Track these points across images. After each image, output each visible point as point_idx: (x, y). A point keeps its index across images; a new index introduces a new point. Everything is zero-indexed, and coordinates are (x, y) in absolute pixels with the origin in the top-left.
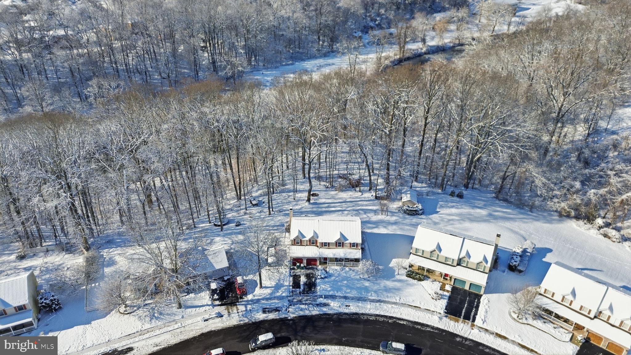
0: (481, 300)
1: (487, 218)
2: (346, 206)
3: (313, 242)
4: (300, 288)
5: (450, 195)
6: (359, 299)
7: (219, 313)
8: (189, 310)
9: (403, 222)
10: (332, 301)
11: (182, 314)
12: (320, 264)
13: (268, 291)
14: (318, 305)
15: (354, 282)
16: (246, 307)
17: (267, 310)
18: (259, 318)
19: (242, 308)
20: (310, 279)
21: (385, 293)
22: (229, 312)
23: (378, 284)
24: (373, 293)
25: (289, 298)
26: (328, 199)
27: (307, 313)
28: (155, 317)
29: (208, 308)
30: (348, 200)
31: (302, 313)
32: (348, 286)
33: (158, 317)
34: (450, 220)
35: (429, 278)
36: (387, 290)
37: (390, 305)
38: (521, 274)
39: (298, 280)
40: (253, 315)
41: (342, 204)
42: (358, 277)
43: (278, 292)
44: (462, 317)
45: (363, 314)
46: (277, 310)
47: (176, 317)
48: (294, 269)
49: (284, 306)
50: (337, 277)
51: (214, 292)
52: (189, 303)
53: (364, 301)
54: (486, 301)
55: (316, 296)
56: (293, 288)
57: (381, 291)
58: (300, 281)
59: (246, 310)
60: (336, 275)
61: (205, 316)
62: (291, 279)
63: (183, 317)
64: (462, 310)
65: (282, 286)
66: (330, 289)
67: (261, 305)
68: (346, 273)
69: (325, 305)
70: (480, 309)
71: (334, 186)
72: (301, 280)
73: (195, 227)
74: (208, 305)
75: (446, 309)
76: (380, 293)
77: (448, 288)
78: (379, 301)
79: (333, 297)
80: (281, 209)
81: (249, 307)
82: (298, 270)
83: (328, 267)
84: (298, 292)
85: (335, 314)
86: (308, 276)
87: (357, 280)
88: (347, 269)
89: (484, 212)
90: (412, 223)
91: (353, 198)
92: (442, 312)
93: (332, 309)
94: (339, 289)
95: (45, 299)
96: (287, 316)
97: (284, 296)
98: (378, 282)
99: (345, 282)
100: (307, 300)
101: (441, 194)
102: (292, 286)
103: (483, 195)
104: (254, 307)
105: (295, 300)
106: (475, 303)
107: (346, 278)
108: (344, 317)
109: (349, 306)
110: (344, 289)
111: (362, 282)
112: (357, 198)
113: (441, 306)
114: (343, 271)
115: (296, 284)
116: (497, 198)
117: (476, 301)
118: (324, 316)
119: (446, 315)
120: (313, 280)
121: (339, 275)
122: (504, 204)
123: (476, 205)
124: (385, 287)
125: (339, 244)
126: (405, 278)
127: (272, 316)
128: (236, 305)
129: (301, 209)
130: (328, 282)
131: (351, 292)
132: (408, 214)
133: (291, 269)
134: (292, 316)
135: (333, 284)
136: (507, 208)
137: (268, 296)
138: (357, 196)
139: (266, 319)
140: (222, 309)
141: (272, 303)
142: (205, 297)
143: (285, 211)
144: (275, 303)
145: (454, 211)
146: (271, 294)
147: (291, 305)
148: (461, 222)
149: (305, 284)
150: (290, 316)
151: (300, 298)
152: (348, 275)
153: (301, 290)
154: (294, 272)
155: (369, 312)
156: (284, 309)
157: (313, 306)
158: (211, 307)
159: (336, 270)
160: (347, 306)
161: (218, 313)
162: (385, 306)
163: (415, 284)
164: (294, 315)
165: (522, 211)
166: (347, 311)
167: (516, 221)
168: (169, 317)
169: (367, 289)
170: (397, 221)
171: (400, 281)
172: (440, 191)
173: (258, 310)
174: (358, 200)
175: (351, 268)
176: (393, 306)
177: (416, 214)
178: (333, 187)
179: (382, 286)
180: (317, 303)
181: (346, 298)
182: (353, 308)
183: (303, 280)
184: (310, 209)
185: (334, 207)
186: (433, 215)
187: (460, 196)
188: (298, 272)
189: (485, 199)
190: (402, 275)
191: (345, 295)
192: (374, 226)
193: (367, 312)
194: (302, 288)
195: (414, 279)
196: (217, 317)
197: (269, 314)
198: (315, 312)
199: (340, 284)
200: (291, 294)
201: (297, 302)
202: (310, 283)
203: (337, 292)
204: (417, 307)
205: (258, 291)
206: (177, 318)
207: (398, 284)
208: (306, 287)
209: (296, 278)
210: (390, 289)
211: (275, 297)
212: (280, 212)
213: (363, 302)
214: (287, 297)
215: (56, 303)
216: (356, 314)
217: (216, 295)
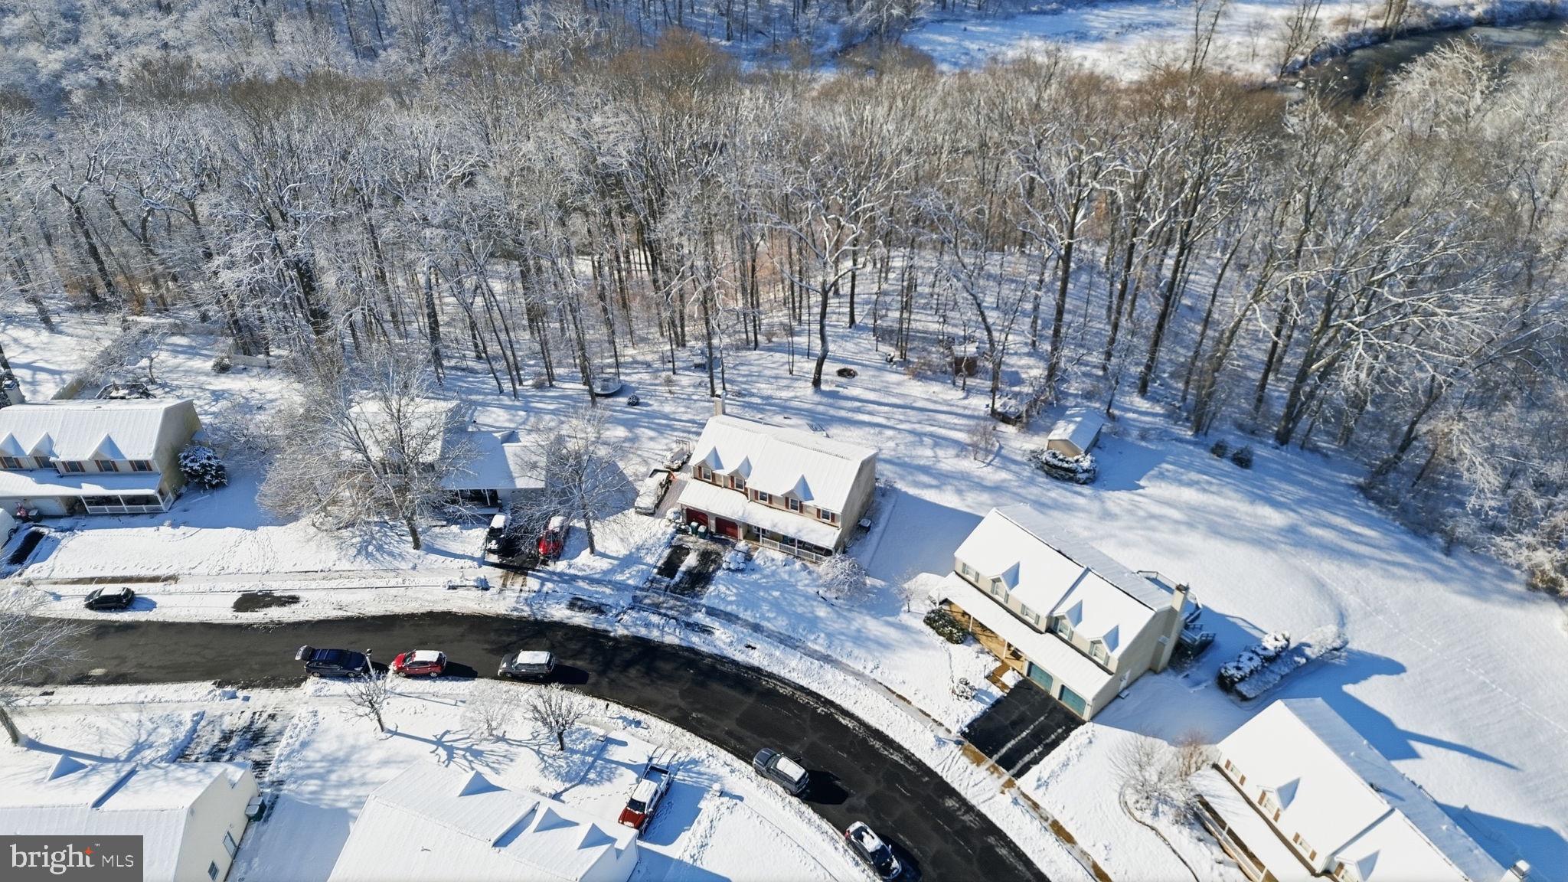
0: (1073, 734)
1: (1274, 537)
2: (901, 417)
3: (736, 483)
4: (672, 577)
5: (1213, 451)
6: (787, 641)
7: (485, 581)
8: (433, 557)
9: (1020, 490)
10: (722, 625)
11: (416, 561)
12: (745, 538)
13: (604, 564)
14: (688, 625)
15: (795, 600)
16: (542, 585)
17: (580, 603)
18: (552, 616)
19: (533, 583)
20: (706, 564)
21: (849, 645)
22: (504, 585)
23: (849, 620)
24: (822, 635)
25: (638, 593)
26: (874, 390)
27: (655, 635)
28: (367, 552)
29: (469, 563)
30: (919, 404)
31: (643, 632)
32: (776, 605)
33: (371, 554)
34: (1152, 516)
35: (977, 641)
36: (860, 639)
37: (842, 675)
38: (1245, 704)
39: (679, 559)
40: (545, 606)
41: (895, 410)
42: (812, 591)
43: (622, 572)
44: (996, 757)
45: (771, 675)
46: (599, 609)
47: (403, 563)
48: (685, 532)
49: (618, 605)
50: (765, 577)
51: (494, 533)
52: (439, 544)
53: (792, 648)
54: (1084, 740)
55: (696, 605)
56: (658, 573)
57: (843, 638)
58: (682, 562)
59: (540, 591)
60: (767, 572)
61: (452, 578)
62: (668, 551)
63: (414, 568)
64: (1009, 741)
65: (639, 561)
66: (733, 598)
67: (571, 590)
68: (790, 573)
69: (705, 630)
70: (1054, 753)
71: (909, 362)
72: (685, 563)
73: (551, 386)
74: (472, 558)
75: (969, 726)
76: (837, 642)
77: (1010, 679)
78: (826, 659)
79: (729, 618)
80: (745, 390)
81: (549, 586)
82: (693, 538)
83: (760, 549)
84: (664, 585)
85: (710, 656)
86: (705, 557)
87: (807, 597)
88: (798, 564)
89: (1276, 518)
90: (1043, 500)
91: (935, 402)
92: (955, 730)
93: (712, 644)
94: (751, 604)
95: (193, 461)
96: (610, 629)
97: (629, 585)
98: (854, 614)
99: (776, 594)
100: (671, 608)
101: (1188, 442)
102: (660, 568)
103: (1327, 472)
104: (558, 589)
105: (647, 601)
106: (1053, 737)
107: (784, 586)
108: (726, 668)
109: (754, 648)
110: (765, 607)
111: (815, 603)
112: (947, 403)
113: (962, 716)
114: (787, 568)
115: (669, 568)
116: (1365, 490)
117: (1060, 731)
118: (686, 654)
119: (962, 739)
120: (711, 569)
121: (774, 574)
122: (1375, 513)
123: (1276, 495)
124: (859, 631)
125: (794, 503)
126: (919, 624)
127: (580, 619)
128: (526, 574)
129: (790, 399)
130: (740, 582)
131: (775, 618)
132: (1048, 474)
133: (679, 531)
134: (621, 631)
135: (747, 590)
136: (1370, 523)
137: (597, 576)
138: (949, 398)
139: (566, 621)
140: (494, 575)
141: (597, 593)
142: (475, 539)
143: (752, 395)
144: (604, 594)
145: (1189, 495)
146: (605, 573)
147: (632, 608)
148: (1183, 528)
149: (689, 572)
150: (615, 630)
151: (662, 599)
152: (792, 580)
153: (673, 582)
154: (680, 540)
155: (787, 676)
156: (614, 612)
157: (678, 624)
158: (476, 563)
159: (773, 560)
160: (748, 646)
161: (481, 580)
162: (830, 673)
163: (934, 648)
164: (626, 632)
165: (1420, 544)
166: (740, 657)
167: (1365, 566)
168: (391, 559)
169: (813, 623)
170: (1006, 484)
171: (904, 628)
172: (1189, 434)
173: (562, 597)
174: (945, 408)
175: (808, 564)
176: (850, 679)
177: (1071, 480)
178: (905, 362)
179: (853, 628)
180: (691, 620)
181: (756, 628)
182: (761, 656)
183: (691, 561)
184: (810, 406)
185: (870, 413)
186: (1117, 494)
187: (1243, 461)
188: (691, 541)
189: (1323, 484)
190: (916, 615)
191: (758, 621)
192: (934, 482)
193: (784, 673)
194: (677, 578)
195: (940, 634)
196: (477, 587)
197: (578, 614)
198: (672, 637)
199: (762, 594)
200: (648, 584)
201: (649, 605)
202: (700, 574)
203: (746, 610)
204: (904, 699)
205: (585, 558)
206: (403, 565)
207: (893, 634)
208: (687, 578)
209: (678, 552)
210: (868, 639)
211: (610, 582)
212: (739, 394)
213: (787, 649)
214: (636, 588)
215: (213, 473)
216: (758, 670)
217: (494, 542)
